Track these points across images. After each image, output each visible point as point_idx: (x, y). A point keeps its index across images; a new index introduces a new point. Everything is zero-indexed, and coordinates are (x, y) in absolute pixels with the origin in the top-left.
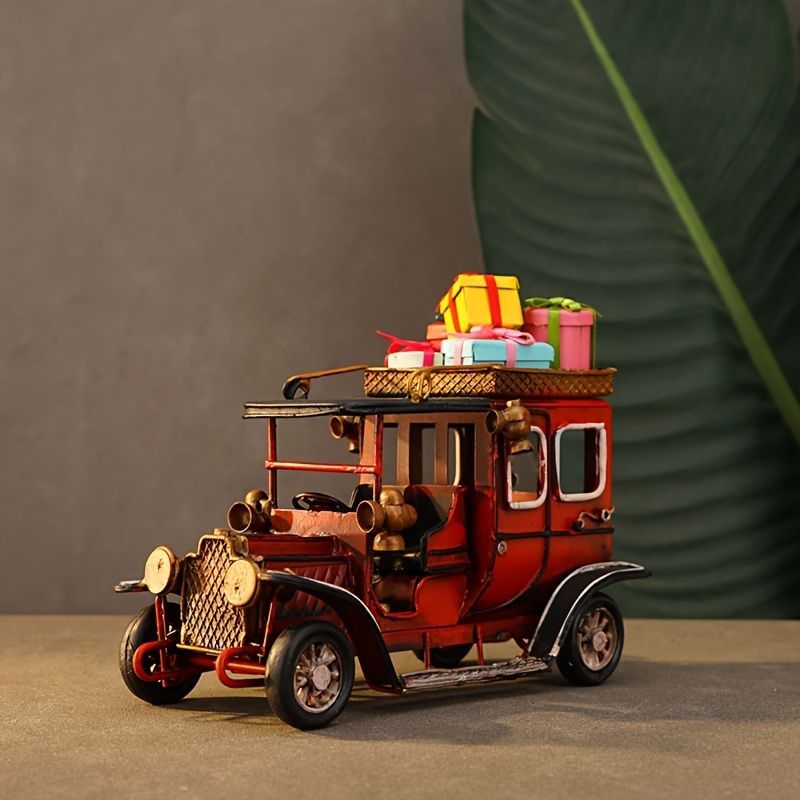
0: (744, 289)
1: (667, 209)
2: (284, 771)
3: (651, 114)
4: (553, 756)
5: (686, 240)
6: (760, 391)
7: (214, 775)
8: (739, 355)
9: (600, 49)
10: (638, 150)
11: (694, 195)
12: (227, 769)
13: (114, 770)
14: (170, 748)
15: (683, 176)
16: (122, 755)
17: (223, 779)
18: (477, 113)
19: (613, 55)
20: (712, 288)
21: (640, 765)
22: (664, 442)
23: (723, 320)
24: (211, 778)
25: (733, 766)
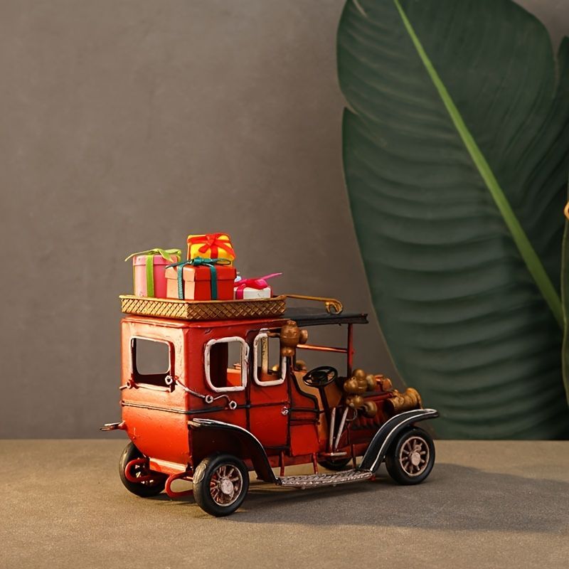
0: (522, 220)
1: (472, 169)
2: (227, 556)
3: (460, 106)
4: (388, 546)
5: (484, 189)
6: (533, 288)
7: (185, 559)
8: (518, 264)
9: (427, 62)
10: (453, 131)
11: (489, 159)
12: (192, 555)
13: (125, 556)
14: (157, 540)
15: (481, 146)
16: (129, 545)
17: (191, 561)
18: (346, 110)
19: (436, 67)
20: (501, 220)
21: (440, 552)
22: (470, 323)
23: (508, 241)
24: (185, 561)
25: (496, 553)
